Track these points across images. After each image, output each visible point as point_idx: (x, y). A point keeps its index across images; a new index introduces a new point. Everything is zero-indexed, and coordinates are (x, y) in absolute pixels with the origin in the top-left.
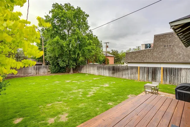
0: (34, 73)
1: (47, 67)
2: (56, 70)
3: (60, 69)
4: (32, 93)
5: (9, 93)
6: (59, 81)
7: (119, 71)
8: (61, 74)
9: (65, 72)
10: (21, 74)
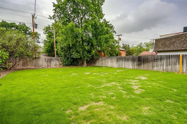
0: (45, 66)
1: (58, 59)
2: (69, 63)
3: (73, 62)
4: (47, 87)
5: (17, 86)
6: (76, 73)
7: (147, 62)
8: (74, 67)
9: (77, 65)
10: (32, 66)
